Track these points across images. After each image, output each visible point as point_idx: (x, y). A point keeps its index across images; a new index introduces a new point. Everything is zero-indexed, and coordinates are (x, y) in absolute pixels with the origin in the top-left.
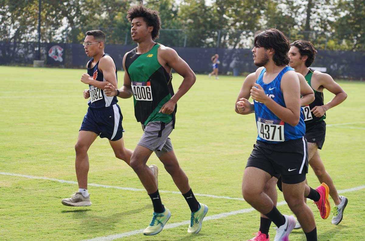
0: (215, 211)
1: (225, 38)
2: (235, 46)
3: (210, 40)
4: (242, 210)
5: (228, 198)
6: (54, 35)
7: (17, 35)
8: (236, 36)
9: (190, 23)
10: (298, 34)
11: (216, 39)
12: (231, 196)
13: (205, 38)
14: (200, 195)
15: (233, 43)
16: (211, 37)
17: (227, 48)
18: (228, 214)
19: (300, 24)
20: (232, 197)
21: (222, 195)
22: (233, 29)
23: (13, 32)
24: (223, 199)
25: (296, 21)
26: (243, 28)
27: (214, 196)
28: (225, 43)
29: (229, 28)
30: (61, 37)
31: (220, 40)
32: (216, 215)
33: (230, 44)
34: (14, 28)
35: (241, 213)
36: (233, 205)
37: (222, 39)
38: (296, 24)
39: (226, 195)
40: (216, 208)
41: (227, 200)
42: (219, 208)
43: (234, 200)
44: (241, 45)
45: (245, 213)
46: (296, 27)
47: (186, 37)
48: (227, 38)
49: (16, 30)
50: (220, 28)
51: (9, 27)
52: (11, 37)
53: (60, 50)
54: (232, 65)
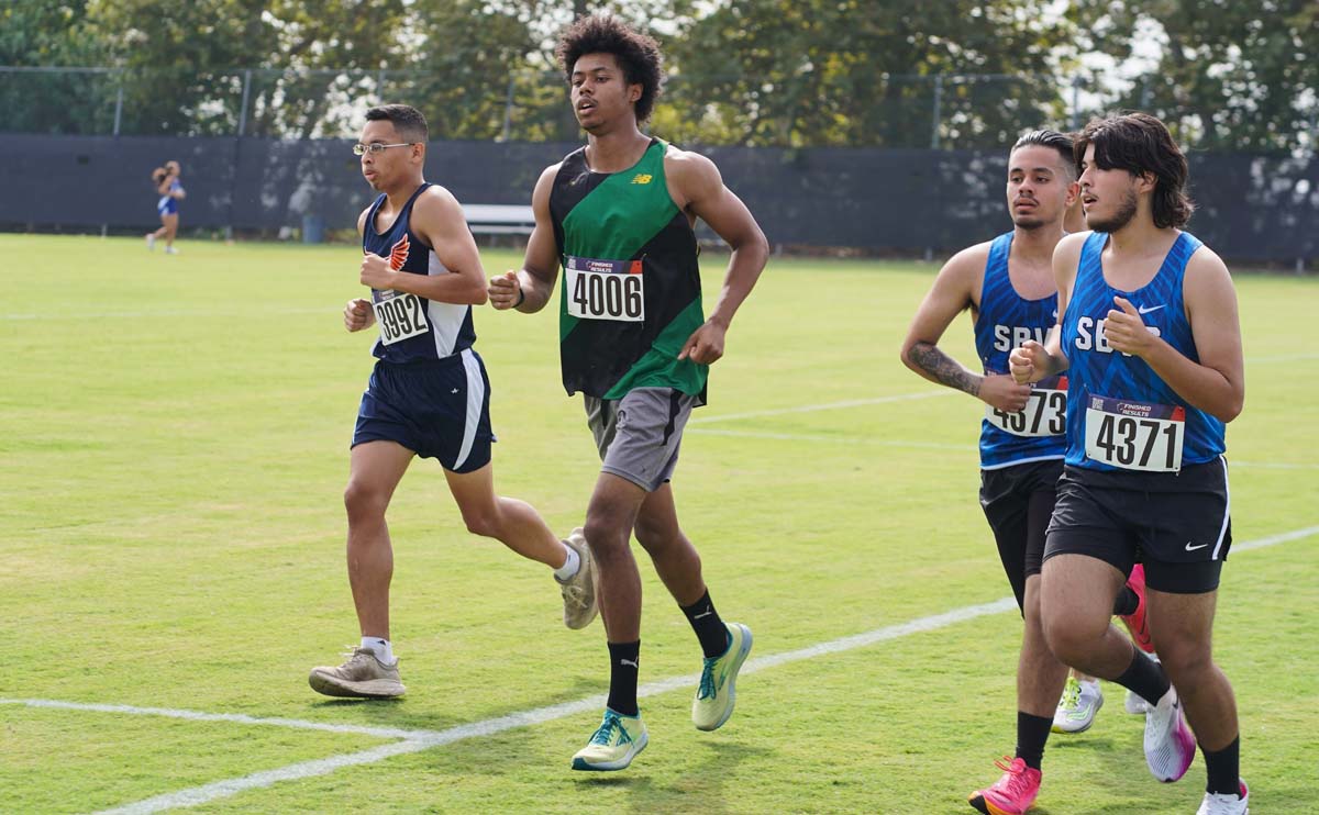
0: (194, 772)
1: (269, 100)
2: (308, 128)
3: (217, 107)
4: (295, 767)
5: (244, 719)
8: (311, 92)
9: (134, 44)
10: (541, 84)
11: (234, 101)
12: (256, 711)
13: (193, 102)
14: (137, 711)
15: (302, 120)
16: (215, 97)
17: (277, 137)
18: (241, 783)
19: (548, 44)
20: (262, 716)
21: (220, 707)
22: (298, 65)
24: (223, 723)
25: (534, 36)
26: (338, 60)
27: (188, 714)
28: (268, 118)
29: (285, 64)
31: (252, 108)
32: (189, 791)
33: (290, 124)
35: (293, 777)
36: (261, 746)
37: (260, 104)
38: (534, 47)
39: (237, 706)
40: (194, 761)
41: (241, 726)
42: (203, 761)
43: (270, 728)
44: (330, 128)
45: (306, 779)
46: (534, 57)
47: (120, 98)
48: (278, 100)
50: (251, 61)
54: (298, 200)
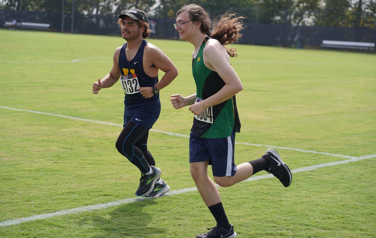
0: (306, 163)
1: (290, 17)
2: (299, 23)
3: (278, 18)
4: (329, 163)
5: (314, 152)
6: (149, 11)
7: (118, 10)
8: (300, 15)
9: (262, 4)
10: (352, 15)
11: (283, 17)
12: (317, 150)
13: (273, 16)
14: (290, 149)
15: (297, 21)
16: (278, 15)
17: (291, 25)
18: (318, 166)
19: (353, 6)
20: (318, 152)
21: (308, 149)
22: (297, 9)
23: (115, 8)
24: (310, 153)
25: (350, 4)
26: (306, 8)
27: (302, 151)
28: (290, 20)
29: (294, 8)
30: (155, 13)
31: (286, 18)
32: (307, 167)
33: (295, 22)
34: (116, 4)
35: (329, 165)
36: (320, 158)
37: (288, 17)
38: (350, 6)
39: (312, 149)
40: (306, 160)
41: (314, 154)
42: (308, 161)
43: (320, 154)
44: (303, 23)
45: (332, 166)
46: (350, 9)
47: (257, 16)
48: (292, 17)
49: (117, 6)
50: (286, 8)
51: (111, 4)
52: (113, 12)
53: (154, 23)
54: (296, 39)
